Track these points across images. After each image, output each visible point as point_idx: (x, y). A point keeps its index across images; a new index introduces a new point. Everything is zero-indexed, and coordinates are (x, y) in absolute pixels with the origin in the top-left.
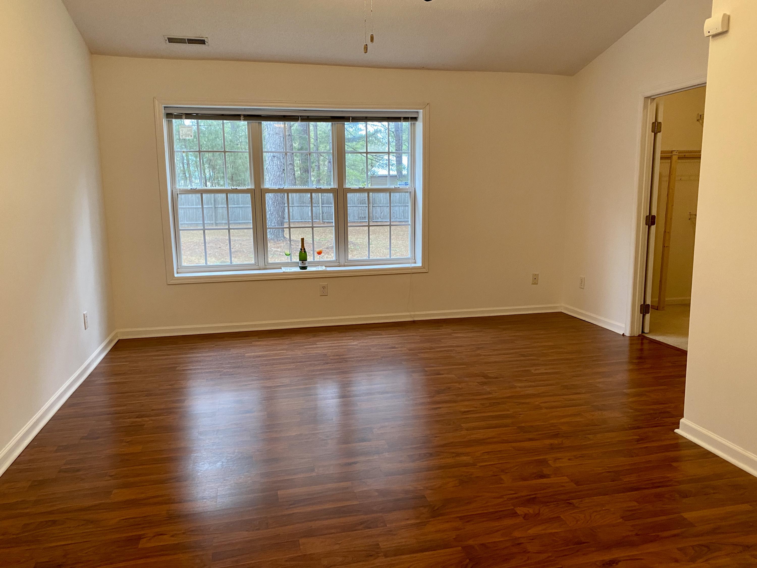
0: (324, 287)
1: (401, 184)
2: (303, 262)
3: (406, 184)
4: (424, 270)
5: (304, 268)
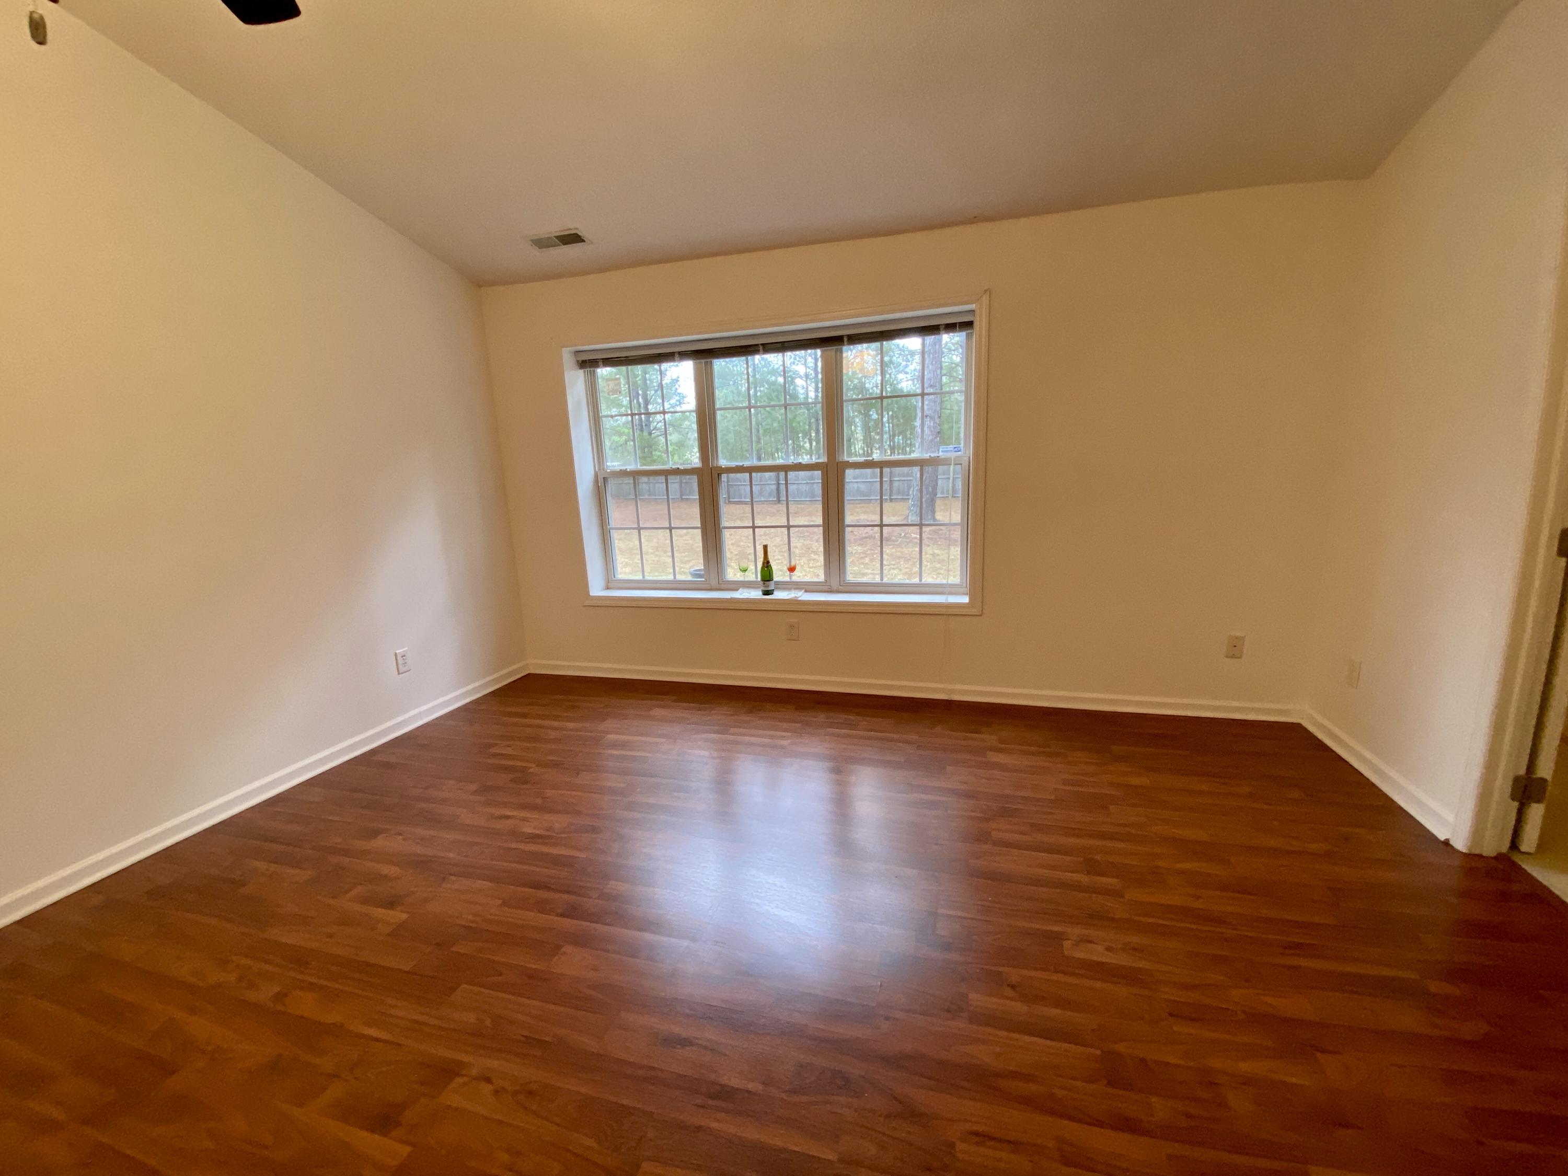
0: (792, 627)
1: (945, 449)
2: (764, 584)
3: (956, 449)
4: (973, 611)
5: (767, 593)
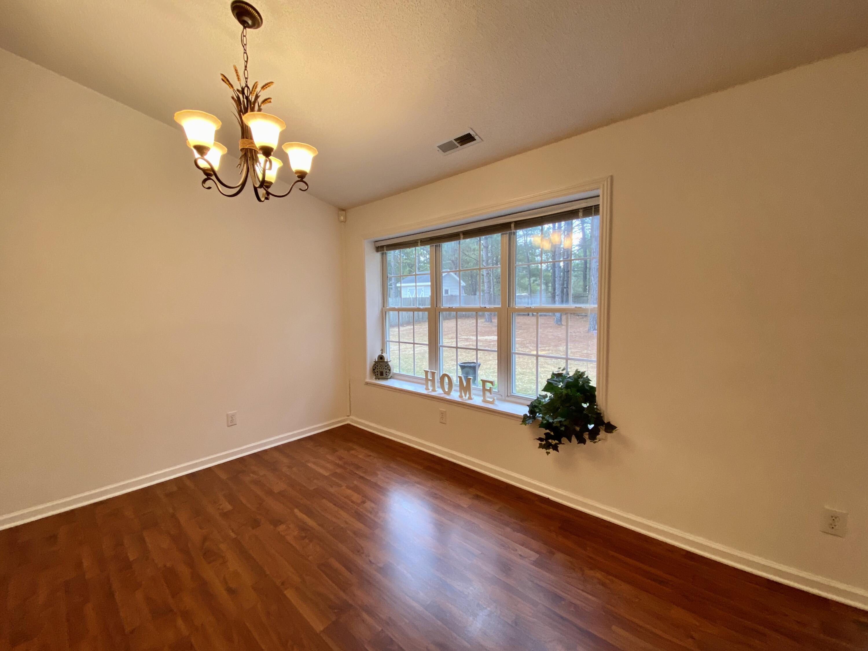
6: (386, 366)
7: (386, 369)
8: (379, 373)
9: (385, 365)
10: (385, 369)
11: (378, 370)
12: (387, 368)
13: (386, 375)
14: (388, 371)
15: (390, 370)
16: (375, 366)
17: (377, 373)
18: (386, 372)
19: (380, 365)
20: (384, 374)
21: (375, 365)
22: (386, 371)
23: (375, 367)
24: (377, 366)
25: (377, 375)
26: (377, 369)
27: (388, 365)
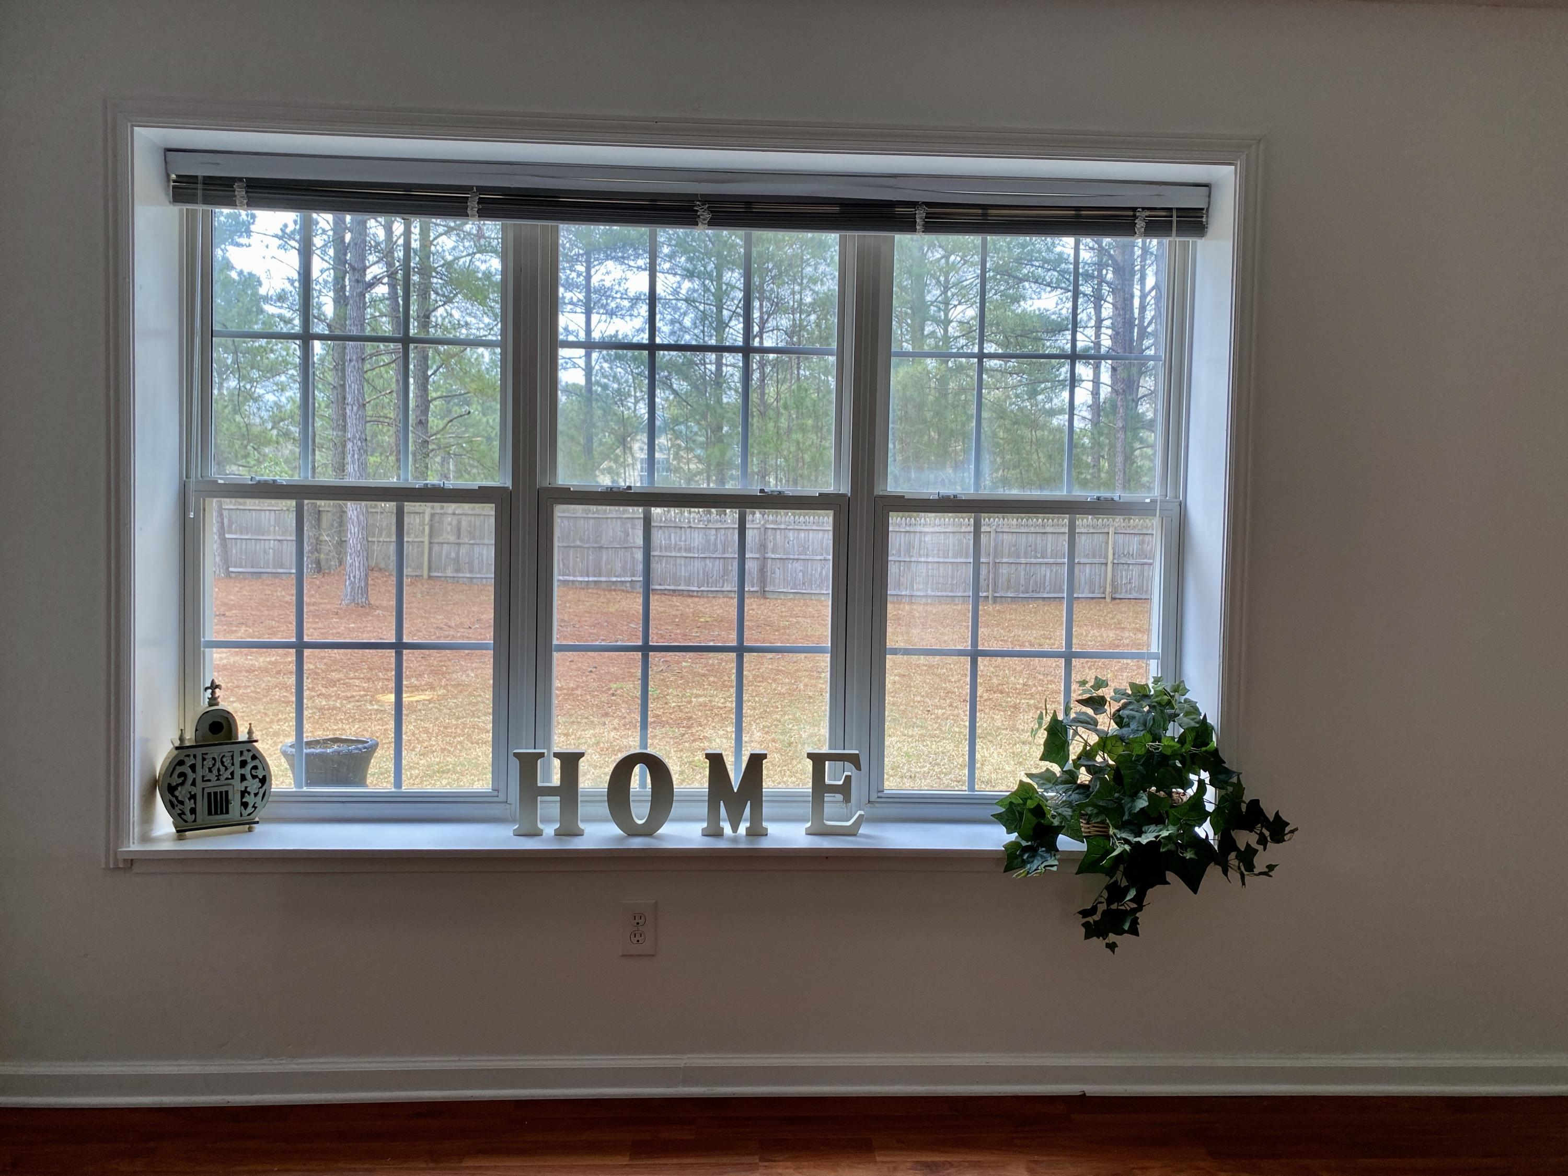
6: (243, 764)
7: (243, 778)
8: (202, 805)
9: (238, 760)
10: (237, 777)
11: (197, 790)
12: (247, 771)
13: (245, 805)
14: (253, 785)
15: (263, 781)
16: (179, 769)
17: (189, 804)
18: (244, 793)
19: (209, 763)
20: (235, 806)
21: (181, 763)
22: (239, 786)
23: (182, 775)
24: (193, 767)
25: (193, 811)
26: (194, 784)
27: (254, 757)
